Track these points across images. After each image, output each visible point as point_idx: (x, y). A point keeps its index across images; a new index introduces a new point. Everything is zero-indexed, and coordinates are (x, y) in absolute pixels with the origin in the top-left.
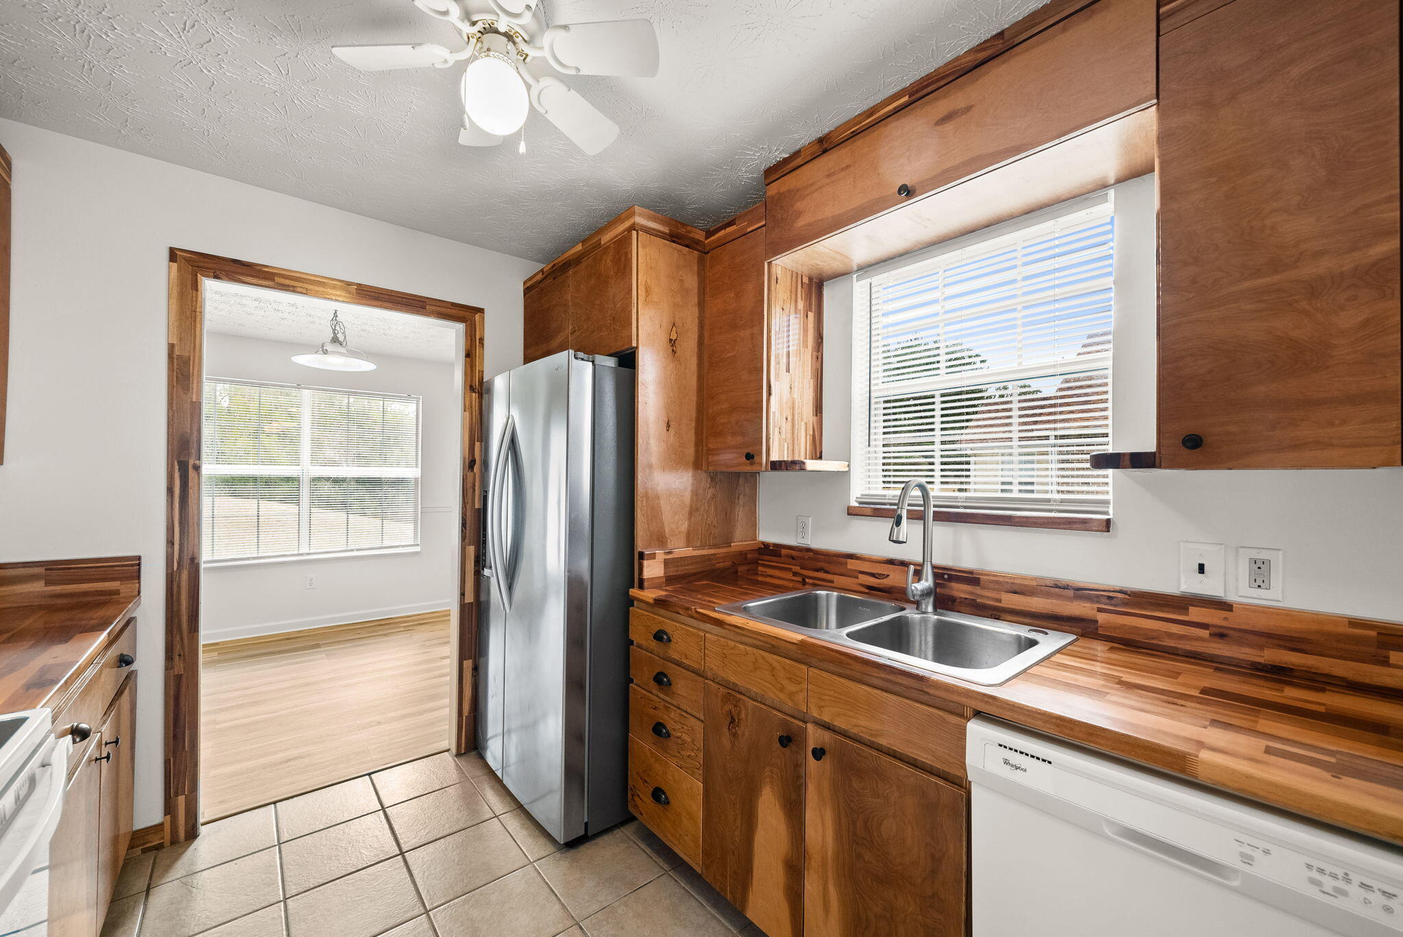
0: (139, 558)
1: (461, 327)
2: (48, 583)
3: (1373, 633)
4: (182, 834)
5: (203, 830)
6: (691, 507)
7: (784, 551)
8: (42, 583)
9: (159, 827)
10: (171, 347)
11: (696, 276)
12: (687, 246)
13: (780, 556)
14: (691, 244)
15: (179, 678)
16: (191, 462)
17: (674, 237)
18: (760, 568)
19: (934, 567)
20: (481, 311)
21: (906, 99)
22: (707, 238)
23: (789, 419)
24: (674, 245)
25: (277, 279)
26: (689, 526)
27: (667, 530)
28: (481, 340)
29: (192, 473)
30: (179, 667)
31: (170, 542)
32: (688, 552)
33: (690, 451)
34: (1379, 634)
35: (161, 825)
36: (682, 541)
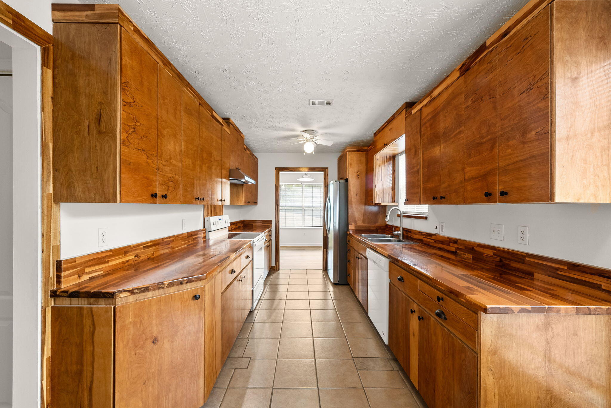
0: (272, 220)
1: (323, 172)
2: (262, 223)
3: (449, 239)
4: (277, 269)
5: (280, 270)
6: (364, 214)
7: (389, 226)
8: (261, 223)
9: (274, 267)
10: (276, 184)
11: (365, 159)
12: (362, 152)
13: (388, 227)
14: (363, 151)
15: (277, 242)
16: (278, 204)
17: (358, 151)
18: (386, 231)
19: (403, 228)
20: (327, 168)
21: (386, 124)
22: (368, 148)
23: (382, 192)
24: (358, 152)
25: (290, 170)
26: (363, 219)
27: (357, 219)
28: (328, 175)
29: (278, 206)
30: (277, 240)
31: (276, 218)
32: (362, 224)
33: (364, 200)
34: (450, 240)
35: (275, 266)
36: (361, 221)
